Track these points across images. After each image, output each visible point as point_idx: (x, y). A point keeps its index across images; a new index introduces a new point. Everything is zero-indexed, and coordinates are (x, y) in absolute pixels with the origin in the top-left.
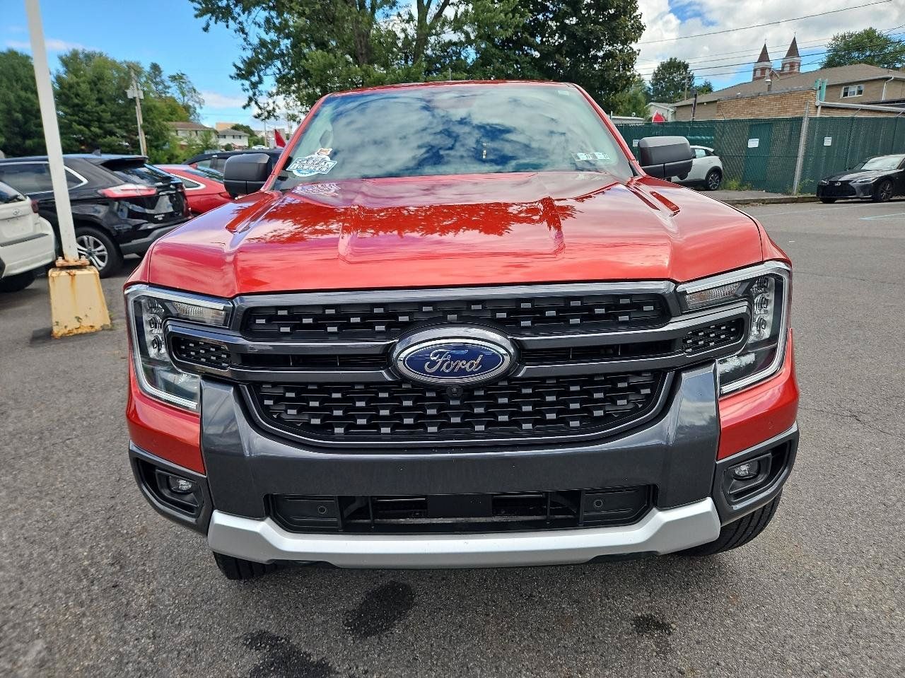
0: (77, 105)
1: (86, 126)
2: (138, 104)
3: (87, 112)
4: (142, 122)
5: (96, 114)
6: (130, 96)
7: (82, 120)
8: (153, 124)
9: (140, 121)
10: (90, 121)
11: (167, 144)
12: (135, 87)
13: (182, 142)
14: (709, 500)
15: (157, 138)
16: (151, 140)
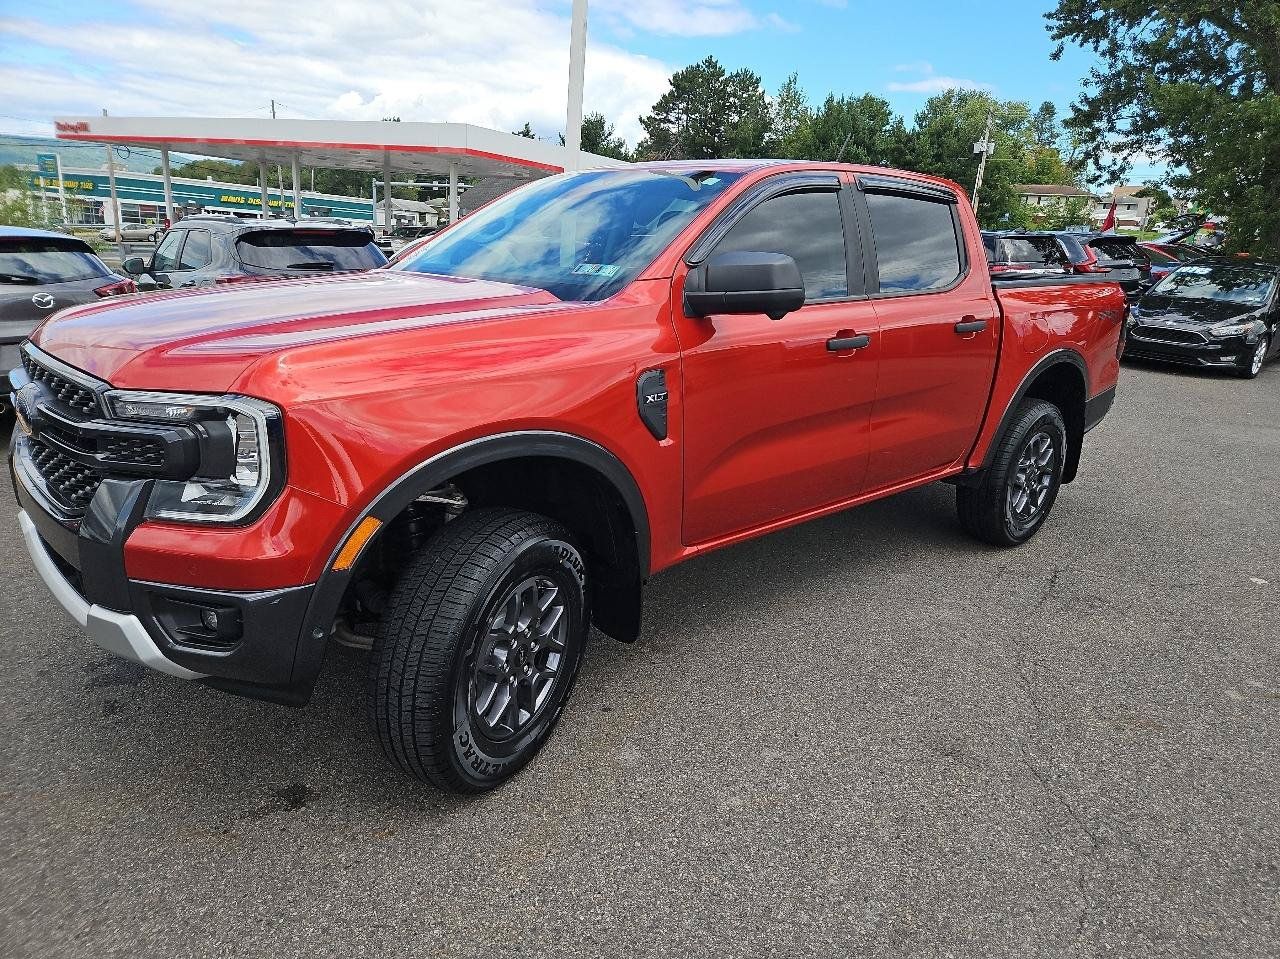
2: (983, 161)
4: (980, 185)
6: (976, 151)
8: (996, 187)
9: (979, 183)
11: (1007, 215)
12: (987, 138)
13: (1040, 214)
14: (133, 618)
15: (994, 207)
16: (986, 209)
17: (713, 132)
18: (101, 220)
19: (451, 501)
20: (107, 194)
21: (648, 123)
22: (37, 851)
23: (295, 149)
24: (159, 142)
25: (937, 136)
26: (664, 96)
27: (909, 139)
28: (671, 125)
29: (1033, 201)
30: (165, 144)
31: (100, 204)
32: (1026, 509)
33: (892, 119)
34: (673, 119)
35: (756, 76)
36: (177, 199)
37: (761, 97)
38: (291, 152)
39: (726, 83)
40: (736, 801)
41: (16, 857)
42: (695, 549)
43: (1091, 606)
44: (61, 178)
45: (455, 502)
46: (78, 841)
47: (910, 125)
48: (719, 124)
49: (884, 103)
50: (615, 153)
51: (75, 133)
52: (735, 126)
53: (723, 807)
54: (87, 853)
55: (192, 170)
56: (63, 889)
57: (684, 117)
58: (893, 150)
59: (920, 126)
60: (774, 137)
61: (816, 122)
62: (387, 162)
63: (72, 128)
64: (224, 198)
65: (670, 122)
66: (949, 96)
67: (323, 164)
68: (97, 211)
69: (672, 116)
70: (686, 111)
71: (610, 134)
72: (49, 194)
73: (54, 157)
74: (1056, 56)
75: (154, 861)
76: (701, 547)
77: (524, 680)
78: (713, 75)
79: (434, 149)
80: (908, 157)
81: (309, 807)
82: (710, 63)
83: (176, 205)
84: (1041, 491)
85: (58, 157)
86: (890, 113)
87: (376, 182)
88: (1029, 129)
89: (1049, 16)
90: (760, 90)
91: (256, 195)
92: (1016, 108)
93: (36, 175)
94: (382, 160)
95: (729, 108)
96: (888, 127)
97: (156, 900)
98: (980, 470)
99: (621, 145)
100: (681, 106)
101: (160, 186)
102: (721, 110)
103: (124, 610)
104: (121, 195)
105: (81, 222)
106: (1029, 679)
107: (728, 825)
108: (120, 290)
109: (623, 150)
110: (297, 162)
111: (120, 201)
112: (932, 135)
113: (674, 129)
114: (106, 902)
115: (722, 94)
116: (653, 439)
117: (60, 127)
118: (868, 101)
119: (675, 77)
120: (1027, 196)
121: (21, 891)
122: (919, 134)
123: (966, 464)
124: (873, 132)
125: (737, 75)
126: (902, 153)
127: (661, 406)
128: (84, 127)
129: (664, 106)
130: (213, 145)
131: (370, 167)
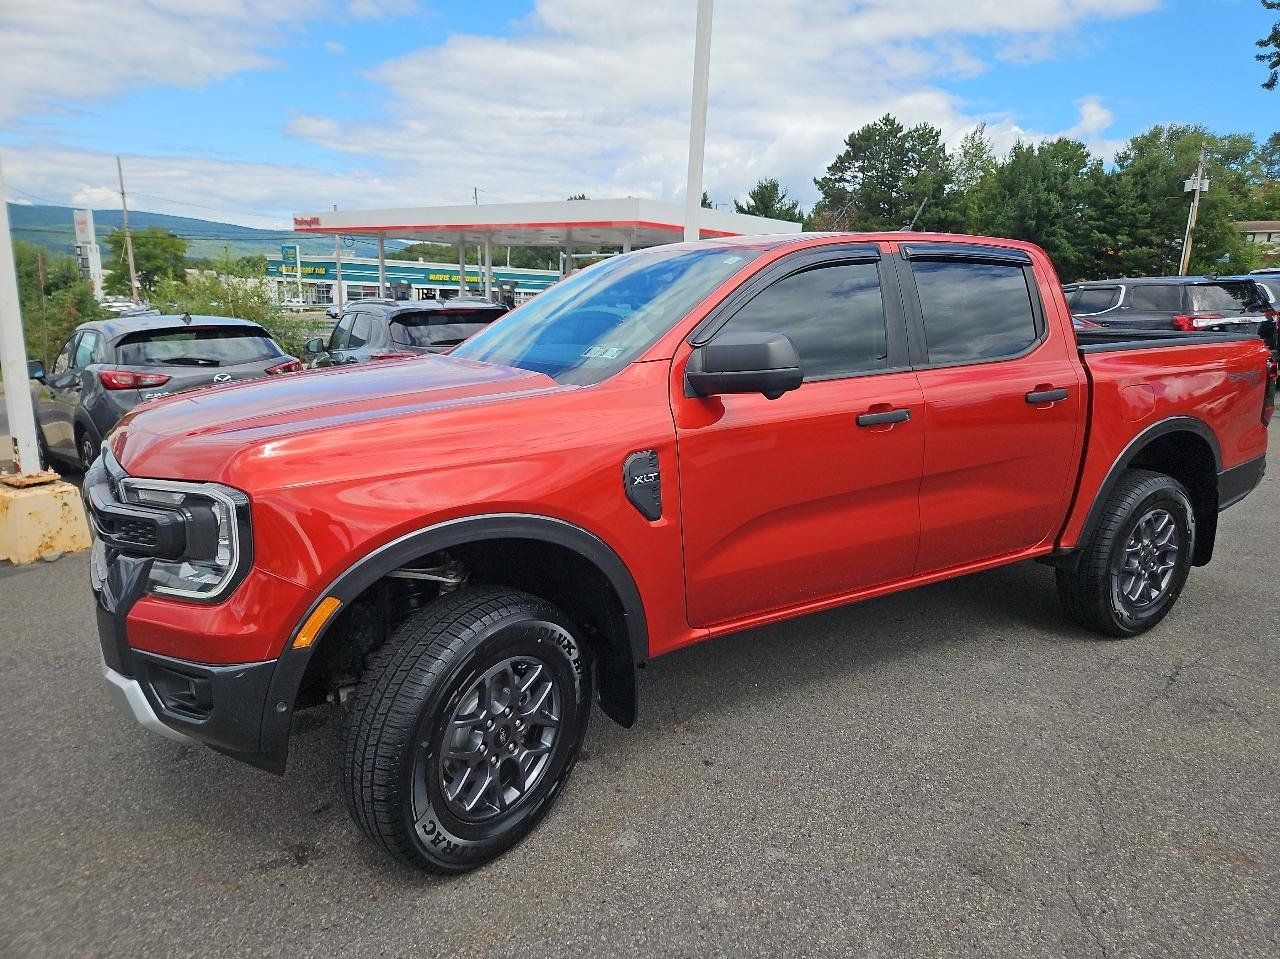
0: (1108, 206)
1: (1108, 233)
2: (1197, 199)
3: (1119, 215)
4: (1193, 225)
5: (1131, 217)
6: (1188, 189)
7: (1108, 226)
8: (1213, 226)
9: (1192, 222)
10: (1119, 226)
11: (1227, 255)
12: (1200, 174)
13: (1270, 252)
14: (135, 683)
15: (1212, 247)
16: (1202, 250)
17: (891, 187)
18: (330, 300)
19: (444, 580)
20: (334, 277)
21: (823, 184)
22: (79, 883)
23: (489, 231)
24: (375, 231)
25: (1140, 175)
26: (840, 157)
27: (1109, 180)
28: (846, 184)
29: (1261, 240)
30: (380, 233)
31: (329, 286)
32: (1145, 595)
33: (1090, 161)
34: (848, 178)
35: (937, 129)
36: (388, 279)
37: (942, 149)
38: (484, 233)
39: (905, 137)
40: (721, 903)
41: (61, 886)
42: (705, 632)
43: (1212, 711)
44: (299, 265)
45: (448, 580)
46: (113, 877)
47: (1110, 167)
48: (897, 179)
49: (1081, 146)
50: (789, 216)
51: (309, 226)
52: (913, 180)
53: (705, 908)
54: (117, 888)
55: (410, 253)
56: (86, 921)
57: (860, 175)
58: (1090, 193)
59: (1122, 166)
60: (956, 188)
61: (1001, 171)
62: (569, 235)
63: (306, 222)
64: (432, 277)
65: (845, 180)
66: (1156, 134)
67: (515, 242)
68: (328, 292)
69: (848, 175)
70: (862, 169)
71: (784, 197)
72: (289, 279)
73: (294, 248)
74: (1270, 85)
75: (167, 903)
76: (712, 630)
77: (509, 760)
78: (890, 132)
79: (609, 224)
80: (1108, 200)
81: (312, 865)
82: (887, 120)
83: (388, 285)
84: (1164, 572)
85: (298, 247)
86: (1088, 155)
87: (563, 255)
88: (1255, 162)
89: (1262, 44)
90: (940, 143)
91: (457, 273)
92: (1240, 140)
93: (278, 264)
94: (565, 235)
95: (908, 163)
96: (1085, 170)
97: (156, 939)
98: (1075, 552)
99: (795, 206)
100: (857, 165)
101: (375, 268)
102: (899, 164)
103: (128, 674)
104: (345, 277)
105: (314, 302)
106: (1104, 792)
107: (703, 928)
108: (288, 369)
109: (797, 211)
110: (490, 240)
111: (345, 283)
112: (1135, 175)
113: (849, 188)
114: (116, 937)
115: (901, 151)
116: (644, 520)
117: (297, 222)
118: (1063, 144)
119: (852, 137)
120: (1254, 234)
121: (53, 919)
122: (1119, 176)
123: (1057, 544)
124: (1065, 176)
125: (917, 130)
126: (1100, 195)
127: (654, 487)
128: (315, 221)
129: (839, 166)
130: (419, 230)
131: (555, 242)
